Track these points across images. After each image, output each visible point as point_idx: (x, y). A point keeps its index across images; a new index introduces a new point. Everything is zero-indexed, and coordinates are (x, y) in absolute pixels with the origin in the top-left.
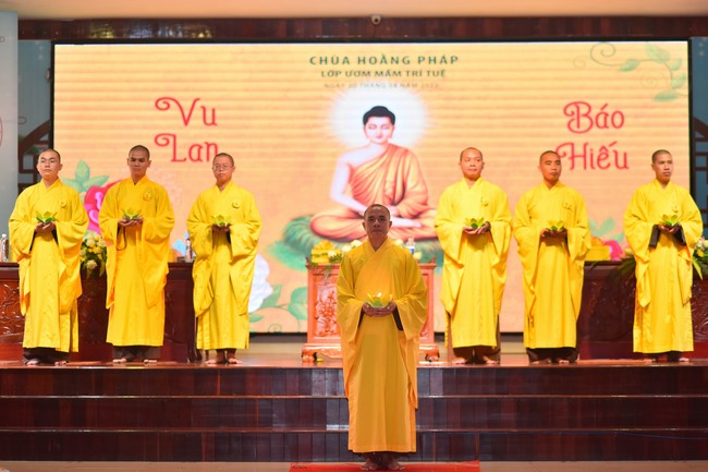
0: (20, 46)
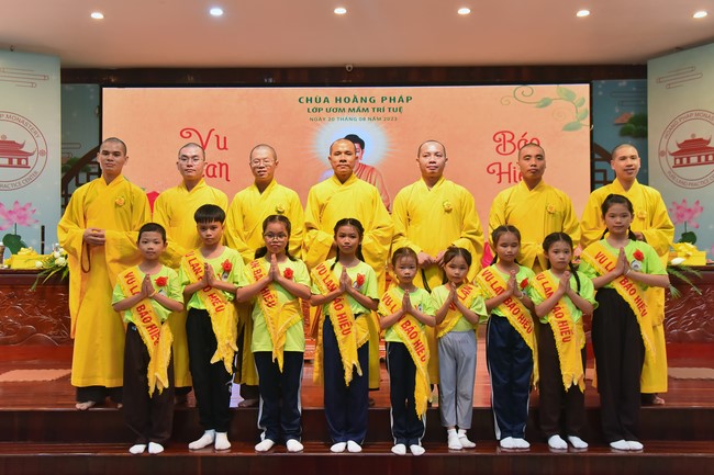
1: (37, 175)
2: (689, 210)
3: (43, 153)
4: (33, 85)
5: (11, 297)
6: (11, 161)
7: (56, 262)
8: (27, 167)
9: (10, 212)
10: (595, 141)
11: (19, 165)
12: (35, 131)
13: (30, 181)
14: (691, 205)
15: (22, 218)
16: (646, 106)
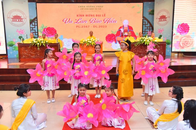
0: (29, 4)
1: (25, 23)
2: (161, 31)
3: (26, 18)
4: (22, 3)
5: (25, 49)
6: (19, 20)
7: (34, 42)
8: (22, 21)
9: (20, 31)
10: (144, 15)
11: (21, 21)
12: (23, 14)
13: (23, 25)
14: (161, 29)
15: (22, 33)
16: (154, 8)
